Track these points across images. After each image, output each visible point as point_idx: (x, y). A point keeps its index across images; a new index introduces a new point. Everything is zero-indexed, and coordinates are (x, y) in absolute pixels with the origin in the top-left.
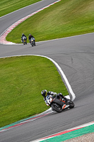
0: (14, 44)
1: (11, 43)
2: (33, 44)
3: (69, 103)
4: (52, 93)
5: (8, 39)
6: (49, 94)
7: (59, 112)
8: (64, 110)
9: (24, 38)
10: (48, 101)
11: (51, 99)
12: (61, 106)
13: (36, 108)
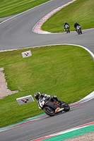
1: (47, 33)
2: (80, 32)
3: (64, 106)
4: (45, 95)
5: (43, 28)
6: (42, 96)
7: (51, 116)
8: (58, 113)
9: (66, 26)
10: (41, 104)
11: (43, 102)
12: (54, 110)
13: (71, 97)
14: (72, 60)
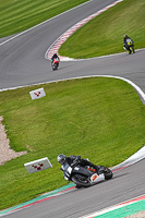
0: (71, 59)
5: (61, 52)
13: (108, 157)
14: (108, 99)
